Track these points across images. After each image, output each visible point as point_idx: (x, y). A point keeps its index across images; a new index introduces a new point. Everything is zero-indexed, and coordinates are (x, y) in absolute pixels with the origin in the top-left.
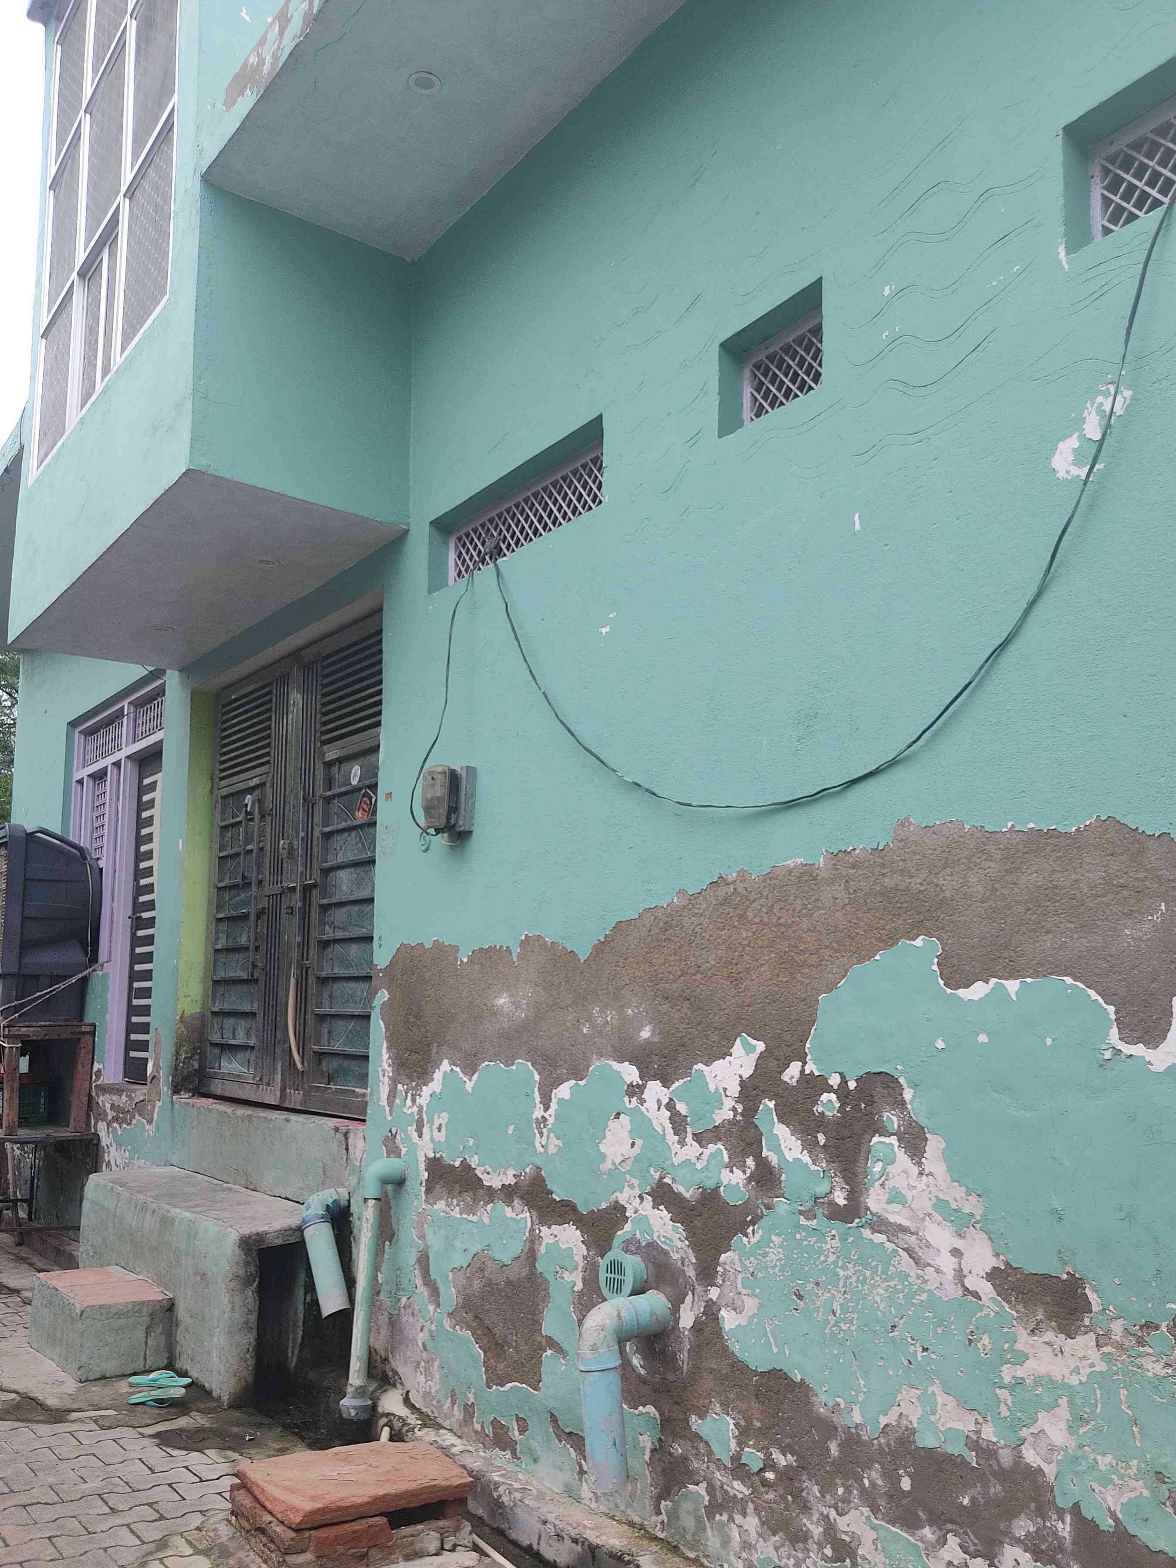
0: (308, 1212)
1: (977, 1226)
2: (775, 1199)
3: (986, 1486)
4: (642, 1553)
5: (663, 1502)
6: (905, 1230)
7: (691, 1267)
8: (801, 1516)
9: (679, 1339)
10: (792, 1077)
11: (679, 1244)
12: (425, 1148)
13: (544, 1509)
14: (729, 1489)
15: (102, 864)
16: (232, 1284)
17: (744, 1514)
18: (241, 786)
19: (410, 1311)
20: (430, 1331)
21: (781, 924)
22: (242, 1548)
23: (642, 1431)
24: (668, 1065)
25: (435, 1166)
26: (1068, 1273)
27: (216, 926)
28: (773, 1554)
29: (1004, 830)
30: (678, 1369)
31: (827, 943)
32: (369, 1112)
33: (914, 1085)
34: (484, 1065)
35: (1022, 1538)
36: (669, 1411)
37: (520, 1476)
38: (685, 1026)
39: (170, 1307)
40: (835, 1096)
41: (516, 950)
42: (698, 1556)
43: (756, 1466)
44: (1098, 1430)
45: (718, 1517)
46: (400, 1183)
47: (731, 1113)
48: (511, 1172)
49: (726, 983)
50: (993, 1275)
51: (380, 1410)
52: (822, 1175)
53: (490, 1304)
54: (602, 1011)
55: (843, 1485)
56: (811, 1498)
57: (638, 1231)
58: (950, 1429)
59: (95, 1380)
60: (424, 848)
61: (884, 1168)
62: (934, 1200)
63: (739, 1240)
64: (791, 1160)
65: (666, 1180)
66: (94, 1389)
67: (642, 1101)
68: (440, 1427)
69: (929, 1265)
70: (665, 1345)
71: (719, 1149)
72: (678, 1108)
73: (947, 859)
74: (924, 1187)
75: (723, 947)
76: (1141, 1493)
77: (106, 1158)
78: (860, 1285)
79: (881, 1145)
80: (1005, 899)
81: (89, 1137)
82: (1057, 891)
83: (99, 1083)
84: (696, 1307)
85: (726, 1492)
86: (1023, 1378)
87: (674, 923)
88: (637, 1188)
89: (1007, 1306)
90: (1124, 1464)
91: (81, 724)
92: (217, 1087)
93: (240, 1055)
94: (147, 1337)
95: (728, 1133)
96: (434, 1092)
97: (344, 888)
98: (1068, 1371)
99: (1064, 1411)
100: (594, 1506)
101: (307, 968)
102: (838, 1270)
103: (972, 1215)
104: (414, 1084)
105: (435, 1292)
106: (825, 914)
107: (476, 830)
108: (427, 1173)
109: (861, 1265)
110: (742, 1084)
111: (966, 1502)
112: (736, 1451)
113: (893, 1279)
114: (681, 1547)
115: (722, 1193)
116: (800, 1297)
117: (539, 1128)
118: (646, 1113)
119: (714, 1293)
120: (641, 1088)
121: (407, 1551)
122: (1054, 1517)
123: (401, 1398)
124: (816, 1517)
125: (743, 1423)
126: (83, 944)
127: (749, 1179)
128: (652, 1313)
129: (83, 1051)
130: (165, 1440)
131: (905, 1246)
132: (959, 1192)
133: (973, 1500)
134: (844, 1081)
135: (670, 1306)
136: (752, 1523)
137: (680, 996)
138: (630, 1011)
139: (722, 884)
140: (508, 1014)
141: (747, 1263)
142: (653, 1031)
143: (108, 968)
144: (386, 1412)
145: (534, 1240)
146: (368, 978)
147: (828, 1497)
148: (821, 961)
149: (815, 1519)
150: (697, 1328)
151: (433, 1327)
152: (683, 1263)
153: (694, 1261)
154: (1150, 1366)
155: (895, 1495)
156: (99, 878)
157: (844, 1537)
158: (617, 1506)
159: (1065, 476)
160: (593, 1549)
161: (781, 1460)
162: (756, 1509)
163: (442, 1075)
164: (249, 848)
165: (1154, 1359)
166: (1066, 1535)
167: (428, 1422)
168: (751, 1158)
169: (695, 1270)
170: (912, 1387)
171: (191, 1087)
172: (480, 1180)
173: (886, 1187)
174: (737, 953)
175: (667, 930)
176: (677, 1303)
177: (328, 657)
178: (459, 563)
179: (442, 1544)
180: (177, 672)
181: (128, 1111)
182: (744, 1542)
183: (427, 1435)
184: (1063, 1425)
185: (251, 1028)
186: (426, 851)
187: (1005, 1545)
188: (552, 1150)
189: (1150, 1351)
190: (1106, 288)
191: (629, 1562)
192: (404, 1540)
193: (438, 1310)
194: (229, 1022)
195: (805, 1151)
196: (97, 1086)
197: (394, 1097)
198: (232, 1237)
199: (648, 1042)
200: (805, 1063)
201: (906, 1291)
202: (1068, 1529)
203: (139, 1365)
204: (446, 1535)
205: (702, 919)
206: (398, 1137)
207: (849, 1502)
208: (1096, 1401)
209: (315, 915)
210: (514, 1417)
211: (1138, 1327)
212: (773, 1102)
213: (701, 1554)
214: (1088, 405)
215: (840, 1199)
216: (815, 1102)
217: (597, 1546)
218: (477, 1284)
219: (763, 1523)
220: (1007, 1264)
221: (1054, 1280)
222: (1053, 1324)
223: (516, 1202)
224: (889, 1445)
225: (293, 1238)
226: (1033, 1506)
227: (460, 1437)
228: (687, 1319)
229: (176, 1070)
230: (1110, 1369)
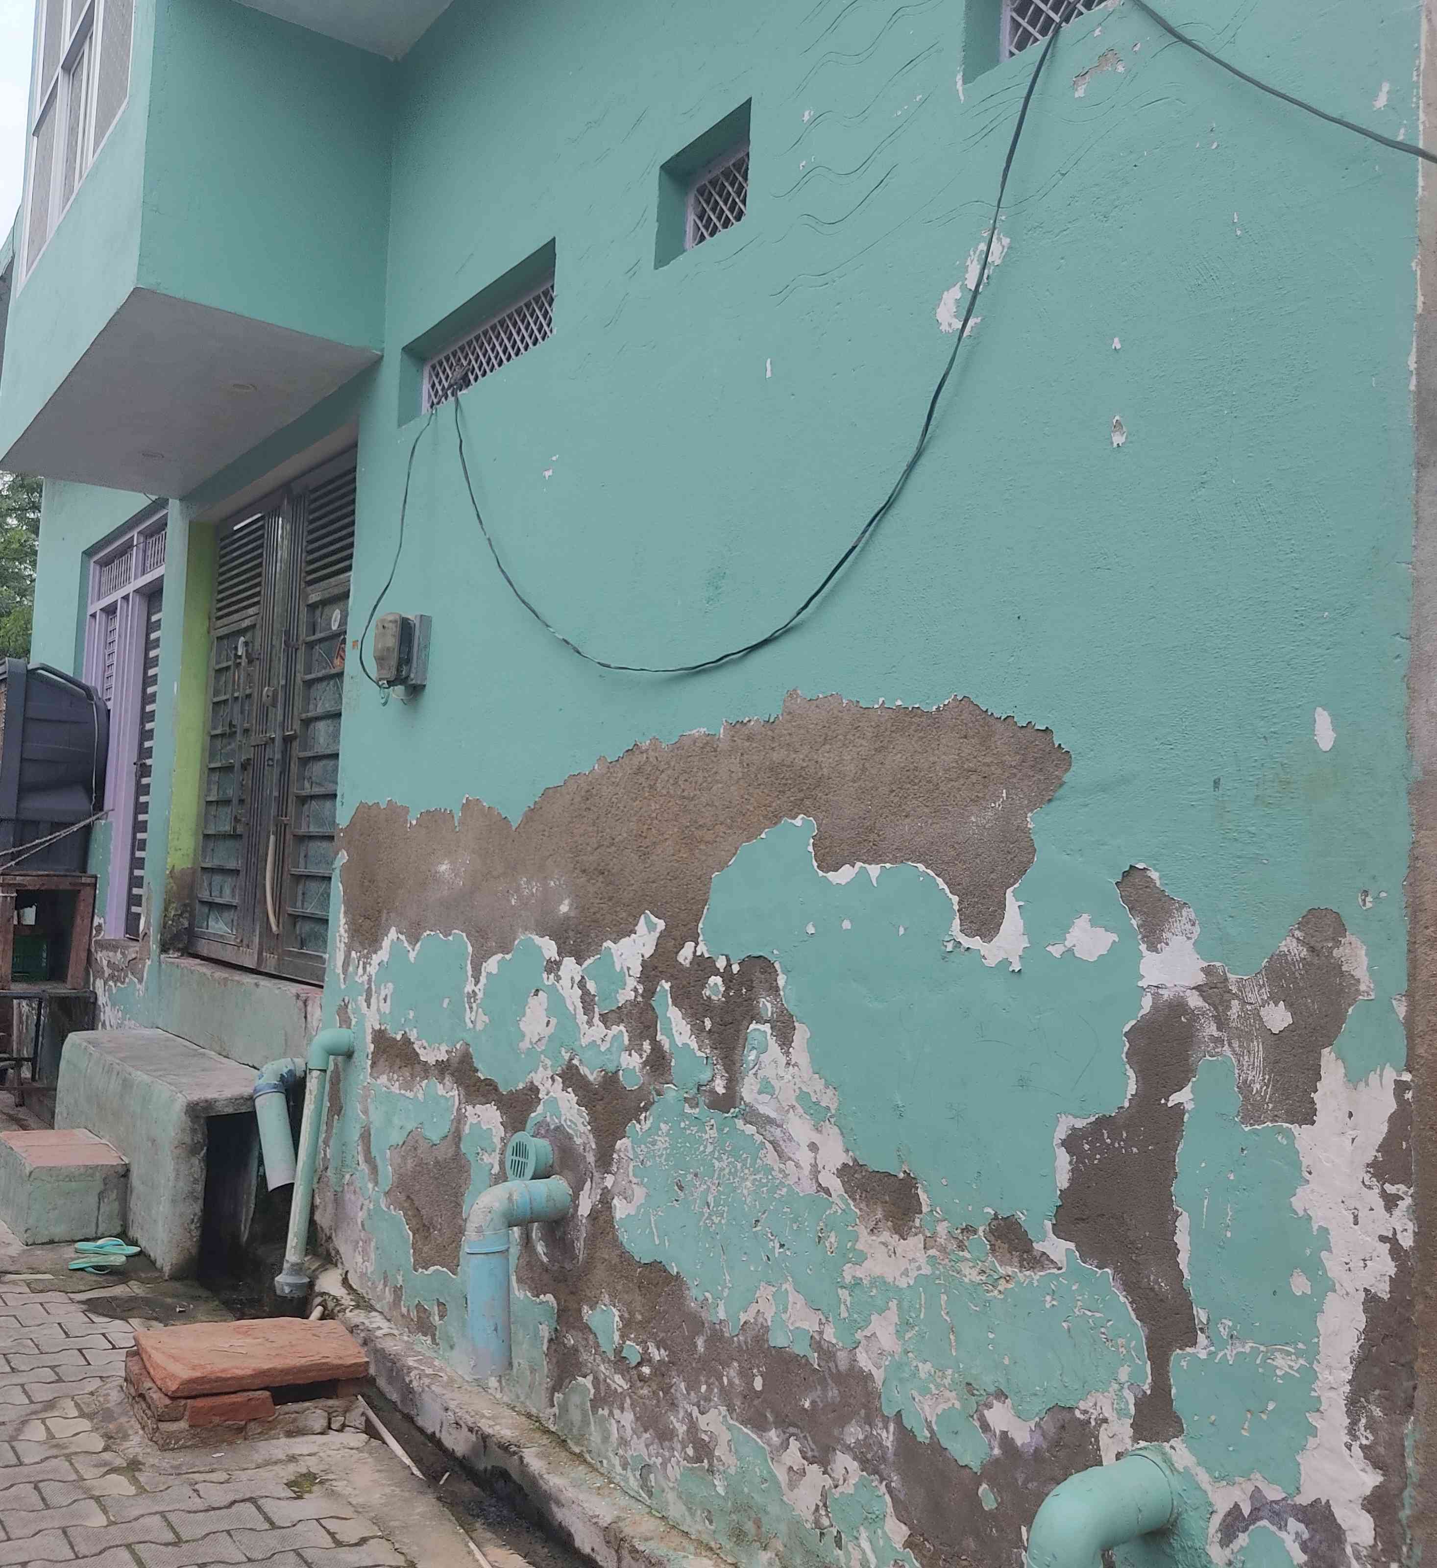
0: (261, 1081)
1: (832, 1120)
2: (666, 1086)
3: (825, 1389)
4: (529, 1445)
5: (556, 1394)
6: (770, 1121)
7: (591, 1153)
8: (669, 1413)
9: (577, 1229)
10: (686, 958)
11: (582, 1129)
12: (372, 1022)
13: (449, 1395)
14: (611, 1382)
15: (110, 705)
16: (178, 1151)
17: (622, 1409)
18: (234, 628)
19: (352, 1188)
20: (369, 1210)
21: (684, 797)
22: (125, 1413)
23: (542, 1320)
24: (581, 942)
25: (380, 1036)
26: (905, 1172)
27: (208, 776)
28: (644, 1453)
29: (876, 706)
30: (574, 1257)
31: (722, 819)
32: (326, 979)
33: (786, 972)
34: (425, 934)
35: (852, 1445)
36: (565, 1301)
37: (436, 1363)
38: (598, 901)
39: (125, 1173)
40: (721, 979)
41: (458, 814)
42: (582, 1451)
43: (634, 1360)
44: (921, 1336)
45: (600, 1411)
46: (349, 1055)
47: (633, 993)
48: (444, 1048)
49: (634, 857)
50: (844, 1172)
51: (317, 1289)
52: (705, 1062)
53: (420, 1184)
54: (528, 882)
55: (706, 1383)
56: (679, 1395)
57: (548, 1114)
58: (797, 1328)
59: (43, 1244)
60: (383, 701)
61: (758, 1057)
62: (798, 1091)
63: (634, 1128)
64: (680, 1045)
65: (574, 1062)
66: (39, 1252)
67: (558, 978)
68: (372, 1308)
69: (790, 1159)
70: (565, 1233)
71: (621, 1031)
72: (588, 986)
73: (826, 734)
74: (791, 1078)
75: (634, 819)
76: (953, 1404)
77: (102, 1018)
78: (731, 1178)
79: (757, 1033)
80: (873, 779)
81: (87, 995)
82: (917, 773)
83: (99, 938)
84: (592, 1196)
85: (609, 1386)
86: (861, 1279)
87: (594, 791)
88: (549, 1069)
89: (852, 1203)
90: (940, 1374)
91: (96, 553)
92: (204, 947)
93: (226, 914)
94: (99, 1203)
95: (630, 1014)
96: (382, 961)
97: (322, 740)
98: (899, 1273)
99: (893, 1315)
100: (499, 1396)
101: (285, 825)
102: (714, 1161)
103: (828, 1108)
104: (366, 951)
105: (374, 1169)
106: (722, 788)
107: (429, 684)
108: (372, 1046)
109: (733, 1156)
110: (644, 964)
111: (807, 1405)
112: (619, 1344)
113: (759, 1172)
114: (569, 1441)
115: (621, 1079)
116: (681, 1188)
117: (469, 1003)
118: (561, 991)
119: (609, 1180)
120: (558, 964)
121: (291, 1427)
122: (880, 1425)
123: (340, 1278)
124: (681, 1414)
125: (626, 1315)
126: (88, 791)
127: (645, 1064)
128: (549, 1198)
129: (82, 904)
130: (93, 1307)
131: (772, 1139)
132: (819, 1085)
133: (813, 1403)
134: (729, 965)
135: (571, 1192)
136: (628, 1418)
137: (595, 869)
138: (552, 884)
139: (637, 752)
140: (448, 882)
141: (638, 1150)
142: (571, 905)
143: (111, 817)
144: (322, 1291)
145: (460, 1119)
146: (331, 838)
147: (692, 1393)
148: (716, 837)
149: (681, 1416)
150: (594, 1216)
151: (371, 1207)
152: (584, 1149)
153: (594, 1147)
154: (966, 1271)
155: (749, 1395)
156: (105, 719)
157: (704, 1437)
158: (518, 1397)
159: (947, 329)
160: (485, 1438)
161: (657, 1354)
162: (631, 1405)
163: (389, 942)
164: (236, 695)
165: (971, 1264)
166: (889, 1444)
167: (362, 1303)
168: (648, 1041)
169: (595, 1156)
170: (769, 1283)
171: (180, 946)
172: (417, 1054)
173: (758, 1077)
174: (646, 826)
175: (588, 799)
176: (577, 1189)
177: (316, 490)
178: (433, 394)
179: (329, 1423)
180: (178, 502)
181: (122, 969)
182: (622, 1438)
183: (356, 1317)
184: (892, 1329)
185: (235, 886)
186: (385, 704)
187: (838, 1452)
188: (480, 1026)
189: (968, 1256)
190: (994, 124)
191: (515, 1453)
192: (287, 1416)
193: (376, 1189)
194: (217, 879)
195: (693, 1036)
196: (96, 941)
197: (348, 965)
198: (180, 1103)
199: (567, 917)
200: (697, 944)
201: (769, 1185)
202: (891, 1438)
203: (90, 1232)
204: (335, 1414)
205: (618, 788)
206: (350, 1006)
207: (710, 1400)
208: (920, 1304)
209: (294, 768)
210: (435, 1302)
211: (959, 1231)
212: (669, 984)
213: (585, 1450)
214: (972, 253)
215: (720, 1087)
216: (703, 987)
217: (488, 1436)
218: (410, 1164)
219: (637, 1419)
220: (855, 1160)
221: (892, 1178)
222: (890, 1223)
223: (447, 1079)
224: (746, 1343)
225: (244, 1107)
226: (863, 1412)
227: (389, 1320)
228: (585, 1208)
229: (164, 927)
230: (933, 1273)
